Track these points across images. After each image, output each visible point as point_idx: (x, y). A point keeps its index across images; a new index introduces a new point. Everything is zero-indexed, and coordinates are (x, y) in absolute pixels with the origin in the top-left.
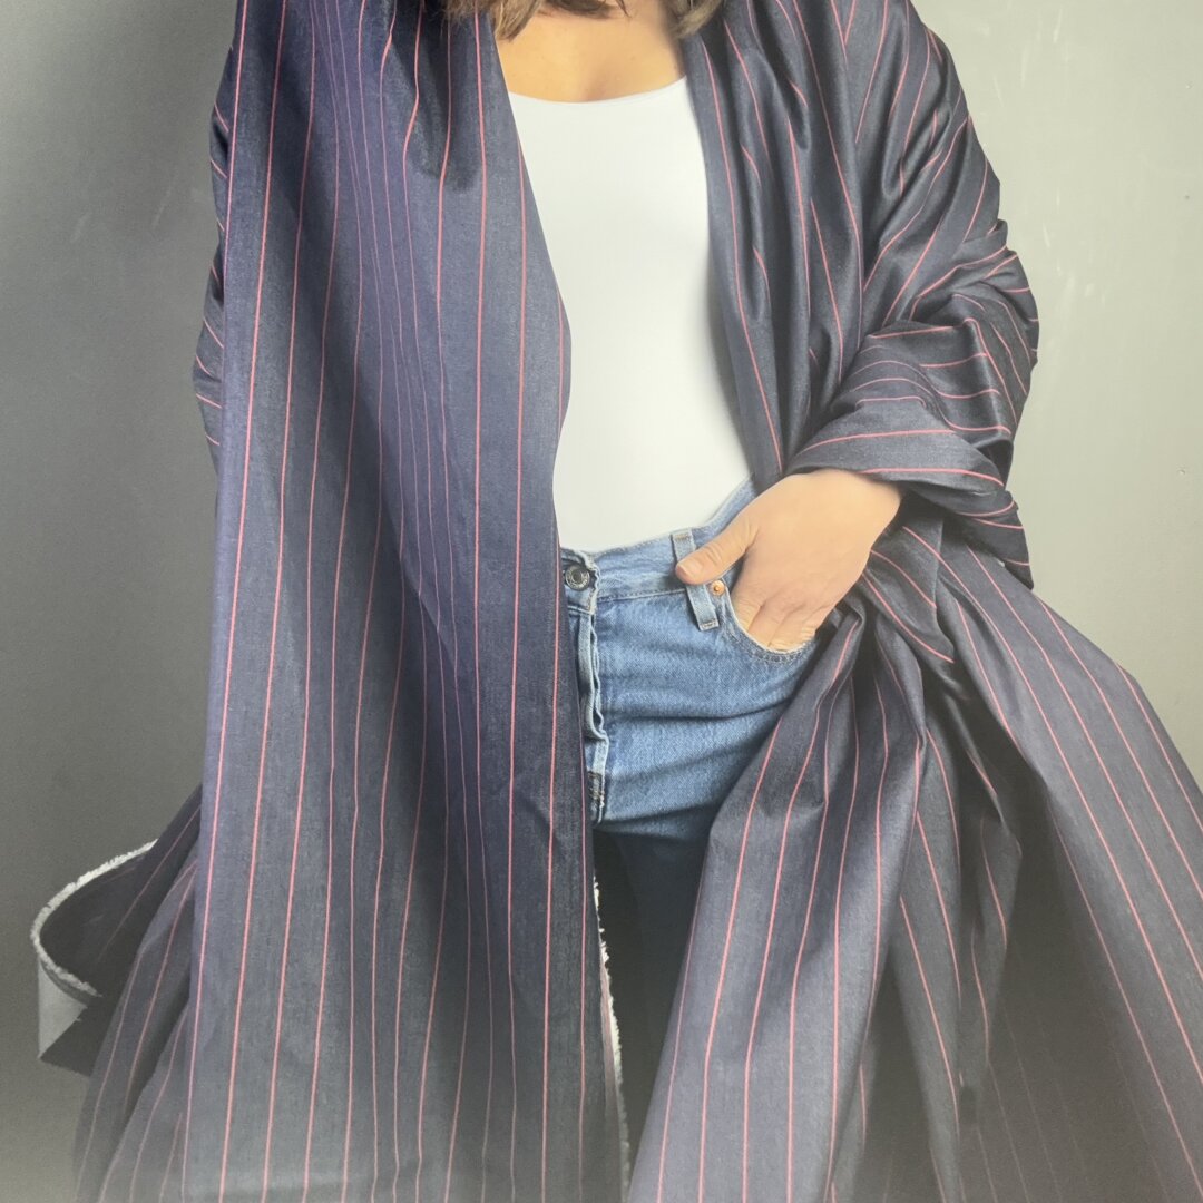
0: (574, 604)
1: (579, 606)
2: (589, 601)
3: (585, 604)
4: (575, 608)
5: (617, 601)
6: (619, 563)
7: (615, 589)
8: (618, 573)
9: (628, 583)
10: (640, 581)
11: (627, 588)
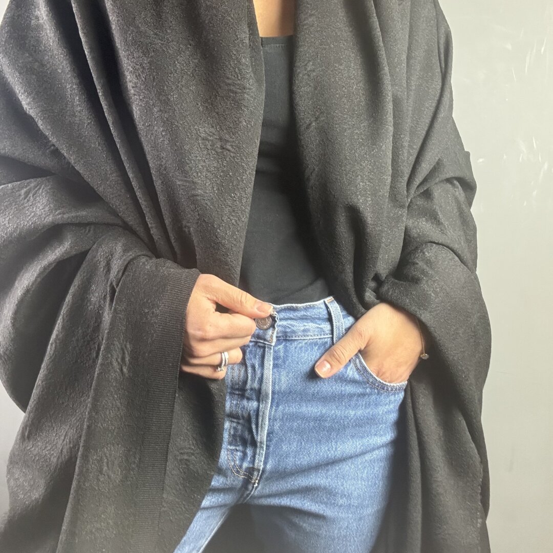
0: (261, 339)
1: (265, 340)
2: (272, 336)
3: (269, 339)
4: (262, 341)
5: (286, 340)
6: (291, 316)
7: (285, 333)
8: (289, 322)
9: (295, 329)
10: (302, 328)
11: (294, 332)
